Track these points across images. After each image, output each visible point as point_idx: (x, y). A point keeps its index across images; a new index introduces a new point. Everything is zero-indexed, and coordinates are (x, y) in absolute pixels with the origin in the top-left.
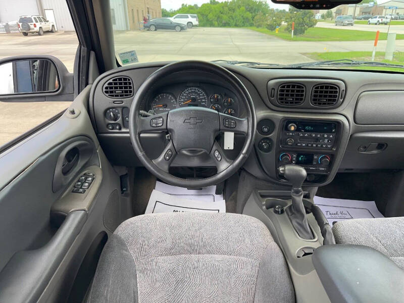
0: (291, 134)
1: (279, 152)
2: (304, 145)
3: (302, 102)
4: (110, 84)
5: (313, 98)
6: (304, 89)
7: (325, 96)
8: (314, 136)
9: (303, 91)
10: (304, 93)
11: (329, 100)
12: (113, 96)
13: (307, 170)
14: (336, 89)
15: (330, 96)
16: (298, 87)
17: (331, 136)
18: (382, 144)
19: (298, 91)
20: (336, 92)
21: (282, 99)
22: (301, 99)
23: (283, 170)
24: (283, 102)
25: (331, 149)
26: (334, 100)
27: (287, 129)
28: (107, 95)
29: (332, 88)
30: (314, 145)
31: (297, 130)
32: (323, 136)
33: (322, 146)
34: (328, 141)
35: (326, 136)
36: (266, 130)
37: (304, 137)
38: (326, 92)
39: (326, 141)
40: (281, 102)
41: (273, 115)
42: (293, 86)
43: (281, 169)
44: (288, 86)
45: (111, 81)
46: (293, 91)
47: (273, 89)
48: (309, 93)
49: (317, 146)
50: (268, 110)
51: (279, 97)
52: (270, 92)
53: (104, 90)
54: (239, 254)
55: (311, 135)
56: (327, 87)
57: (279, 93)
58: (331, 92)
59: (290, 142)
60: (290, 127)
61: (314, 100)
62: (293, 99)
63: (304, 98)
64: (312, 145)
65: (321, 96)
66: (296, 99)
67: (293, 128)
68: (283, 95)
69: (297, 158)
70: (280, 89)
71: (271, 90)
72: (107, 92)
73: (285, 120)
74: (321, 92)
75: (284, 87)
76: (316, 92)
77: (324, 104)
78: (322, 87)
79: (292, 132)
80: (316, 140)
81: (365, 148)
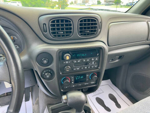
0: (67, 62)
1: (59, 77)
2: (78, 69)
3: (71, 34)
5: (79, 30)
6: (72, 23)
7: (89, 28)
8: (84, 61)
9: (70, 25)
10: (72, 27)
11: (92, 31)
14: (96, 21)
15: (92, 28)
16: (67, 21)
17: (97, 59)
18: (121, 56)
19: (67, 25)
20: (96, 24)
21: (54, 33)
22: (70, 32)
23: (65, 100)
24: (56, 36)
25: (97, 68)
26: (95, 31)
29: (92, 20)
30: (86, 68)
31: (72, 58)
32: (91, 60)
33: (91, 67)
34: (95, 63)
35: (93, 59)
36: (45, 62)
37: (77, 63)
38: (89, 24)
39: (93, 63)
40: (54, 36)
41: (49, 48)
42: (62, 21)
44: (58, 21)
46: (62, 25)
47: (44, 24)
48: (76, 26)
49: (87, 67)
50: (43, 44)
51: (51, 31)
52: (43, 27)
55: (82, 61)
56: (89, 20)
57: (50, 27)
58: (92, 24)
59: (68, 69)
60: (66, 57)
61: (81, 32)
62: (64, 32)
63: (72, 30)
64: (84, 68)
65: (85, 28)
66: (67, 32)
67: (68, 58)
68: (54, 29)
69: (75, 79)
70: (50, 23)
71: (43, 26)
73: (60, 52)
74: (85, 24)
75: (53, 22)
76: (81, 25)
77: (88, 34)
78: (85, 20)
79: (68, 60)
80: (87, 63)
81: (112, 60)
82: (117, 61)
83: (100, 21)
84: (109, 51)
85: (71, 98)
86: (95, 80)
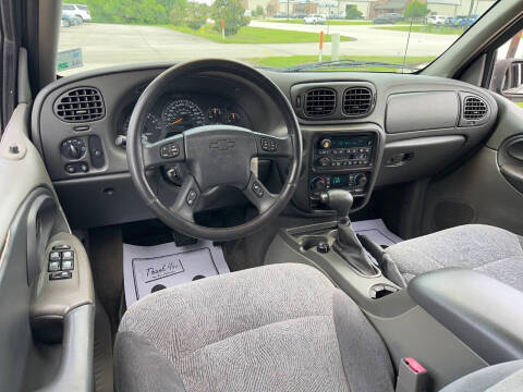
0: (324, 152)
2: (339, 164)
3: (332, 111)
4: (65, 100)
5: (345, 105)
6: (335, 95)
7: (358, 102)
8: (349, 152)
9: (333, 98)
10: (335, 100)
11: (362, 107)
12: (70, 119)
13: (352, 193)
14: (369, 92)
15: (362, 102)
16: (328, 92)
17: (367, 150)
18: (408, 154)
19: (327, 98)
20: (368, 97)
21: (310, 109)
22: (332, 108)
23: (326, 198)
24: (311, 113)
25: (367, 165)
26: (367, 107)
27: (319, 146)
28: (62, 117)
29: (364, 91)
30: (350, 163)
31: (331, 147)
32: (359, 151)
33: (358, 163)
34: (364, 156)
35: (362, 150)
37: (338, 154)
38: (358, 97)
39: (362, 156)
40: (309, 113)
42: (322, 92)
43: (324, 196)
44: (316, 92)
45: (66, 95)
46: (321, 98)
47: (298, 96)
48: (340, 98)
49: (353, 163)
51: (306, 106)
52: (296, 100)
53: (57, 110)
54: (307, 314)
55: (346, 151)
56: (358, 91)
57: (306, 101)
58: (363, 97)
59: (325, 162)
60: (324, 143)
61: (346, 108)
62: (323, 108)
63: (334, 106)
64: (347, 163)
65: (353, 102)
66: (326, 108)
67: (327, 145)
68: (310, 103)
69: (331, 182)
70: (307, 96)
71: (296, 98)
72: (60, 114)
74: (353, 97)
75: (310, 93)
76: (347, 97)
77: (356, 112)
78: (353, 92)
79: (326, 149)
80: (352, 156)
81: (392, 160)
82: (401, 164)
83: (374, 92)
84: (387, 142)
85: (333, 196)
86: (362, 184)
